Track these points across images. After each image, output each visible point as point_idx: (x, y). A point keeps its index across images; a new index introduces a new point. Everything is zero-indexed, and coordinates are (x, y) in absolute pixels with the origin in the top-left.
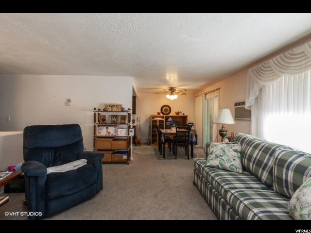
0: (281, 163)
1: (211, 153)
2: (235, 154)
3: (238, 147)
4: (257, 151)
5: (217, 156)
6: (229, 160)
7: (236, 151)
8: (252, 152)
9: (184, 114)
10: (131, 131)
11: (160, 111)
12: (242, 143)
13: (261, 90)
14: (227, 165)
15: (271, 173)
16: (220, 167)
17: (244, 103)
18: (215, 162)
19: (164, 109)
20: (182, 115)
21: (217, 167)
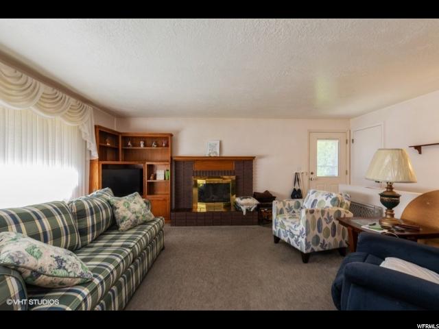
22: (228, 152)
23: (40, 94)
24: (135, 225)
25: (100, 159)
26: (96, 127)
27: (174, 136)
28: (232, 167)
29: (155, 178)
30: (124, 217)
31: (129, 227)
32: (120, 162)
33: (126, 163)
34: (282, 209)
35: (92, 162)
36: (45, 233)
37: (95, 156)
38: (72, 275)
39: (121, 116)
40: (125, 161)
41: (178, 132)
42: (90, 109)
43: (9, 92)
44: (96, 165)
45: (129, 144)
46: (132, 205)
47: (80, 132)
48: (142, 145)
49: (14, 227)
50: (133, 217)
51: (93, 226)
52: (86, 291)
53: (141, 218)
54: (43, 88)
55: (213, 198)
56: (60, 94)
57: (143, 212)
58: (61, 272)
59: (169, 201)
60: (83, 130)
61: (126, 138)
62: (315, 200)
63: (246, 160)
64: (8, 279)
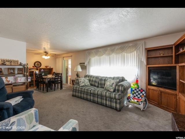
0: (101, 80)
1: (81, 82)
2: (87, 81)
3: (88, 78)
4: (94, 79)
5: (83, 82)
6: (87, 83)
7: (87, 80)
8: (93, 79)
9: (50, 67)
10: (29, 78)
11: (34, 66)
12: (88, 77)
13: (90, 60)
14: (87, 84)
15: (98, 83)
16: (85, 85)
17: (84, 63)
18: (83, 84)
19: (36, 64)
20: (49, 68)
21: (84, 86)
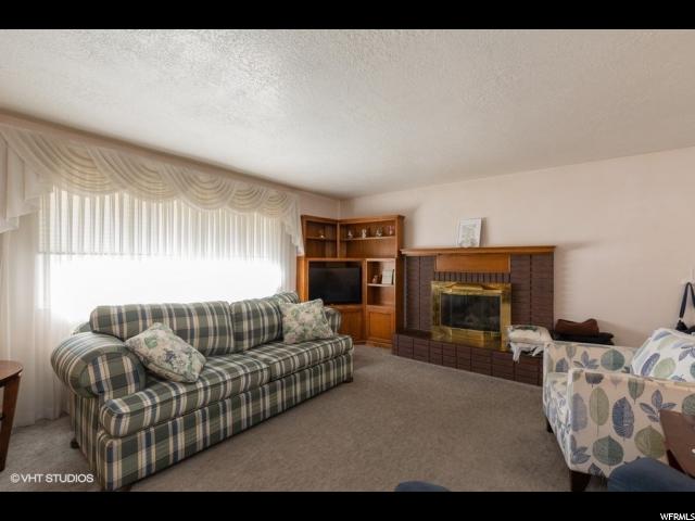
22: (498, 239)
23: (234, 191)
24: (302, 340)
25: (307, 255)
26: (302, 217)
27: (407, 217)
28: (506, 266)
29: (380, 281)
30: (289, 328)
31: (294, 341)
32: (338, 259)
33: (349, 260)
34: (562, 361)
35: (299, 259)
36: (192, 330)
37: (302, 252)
38: (176, 371)
39: (343, 199)
40: (347, 256)
41: (413, 211)
42: (295, 196)
43: (204, 197)
44: (303, 263)
45: (350, 234)
46: (302, 315)
47: (283, 225)
48: (364, 236)
49: (168, 319)
50: (300, 329)
51: (250, 332)
52: (182, 390)
53: (310, 333)
54: (237, 185)
55: (470, 321)
56: (257, 187)
57: (314, 325)
58: (167, 366)
59: (393, 318)
60: (286, 223)
61: (347, 226)
62: (656, 356)
63: (537, 254)
64: (124, 358)
